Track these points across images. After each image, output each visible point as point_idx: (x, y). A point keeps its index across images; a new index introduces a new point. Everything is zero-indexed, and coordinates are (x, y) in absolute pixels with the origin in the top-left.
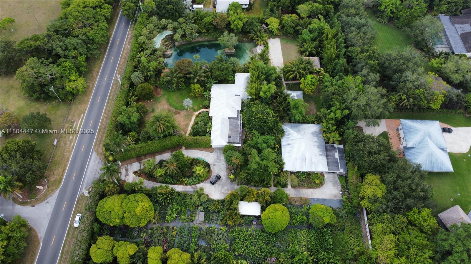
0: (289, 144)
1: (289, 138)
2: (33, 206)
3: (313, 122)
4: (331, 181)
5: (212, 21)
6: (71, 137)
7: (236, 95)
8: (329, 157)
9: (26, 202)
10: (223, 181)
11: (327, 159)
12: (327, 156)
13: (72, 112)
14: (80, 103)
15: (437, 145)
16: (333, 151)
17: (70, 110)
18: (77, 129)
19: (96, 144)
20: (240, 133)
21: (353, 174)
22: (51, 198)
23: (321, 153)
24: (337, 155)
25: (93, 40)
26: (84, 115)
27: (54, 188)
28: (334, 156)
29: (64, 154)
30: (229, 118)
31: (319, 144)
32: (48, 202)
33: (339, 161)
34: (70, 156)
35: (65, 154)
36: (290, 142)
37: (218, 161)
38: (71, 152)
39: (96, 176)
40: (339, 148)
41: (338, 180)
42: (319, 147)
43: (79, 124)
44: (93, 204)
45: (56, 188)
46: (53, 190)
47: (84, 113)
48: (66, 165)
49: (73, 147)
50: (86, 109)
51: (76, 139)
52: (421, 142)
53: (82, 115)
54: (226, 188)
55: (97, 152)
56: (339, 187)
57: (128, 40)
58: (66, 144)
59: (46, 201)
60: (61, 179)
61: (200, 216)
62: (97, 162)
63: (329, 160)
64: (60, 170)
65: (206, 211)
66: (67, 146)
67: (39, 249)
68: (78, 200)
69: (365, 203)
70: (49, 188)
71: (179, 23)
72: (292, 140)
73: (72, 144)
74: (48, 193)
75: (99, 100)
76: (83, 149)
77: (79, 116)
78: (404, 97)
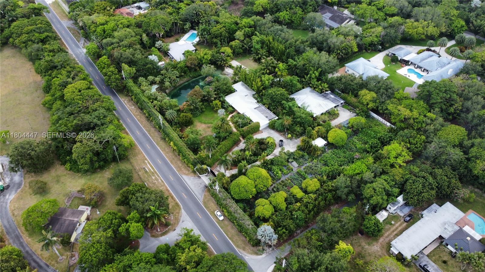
1: (300, 99)
2: (175, 230)
3: (304, 88)
4: (341, 111)
5: (186, 64)
6: (153, 178)
7: (245, 96)
8: (330, 99)
9: (166, 231)
10: (287, 142)
12: (328, 99)
13: (135, 164)
14: (134, 156)
16: (328, 95)
17: (131, 163)
18: (152, 170)
19: (178, 171)
20: (270, 112)
21: (351, 97)
22: (182, 217)
23: (324, 99)
24: (332, 96)
26: (147, 161)
27: (177, 211)
30: (255, 109)
31: (318, 96)
32: (183, 221)
33: (336, 98)
34: (166, 187)
35: (161, 189)
37: (271, 134)
38: (164, 185)
39: (201, 187)
40: (330, 93)
41: (344, 108)
42: (320, 97)
43: (149, 166)
45: (180, 209)
46: (178, 213)
47: (146, 159)
48: (171, 194)
49: (162, 182)
50: (145, 157)
51: (159, 176)
53: (146, 161)
54: (291, 144)
55: (185, 174)
56: (348, 111)
58: (154, 183)
59: (181, 221)
60: (177, 204)
61: (295, 164)
62: (192, 179)
65: (295, 159)
66: (157, 183)
67: (211, 248)
68: (205, 207)
69: (371, 105)
70: (173, 213)
71: (162, 75)
72: (303, 100)
73: (160, 180)
74: (177, 217)
75: (148, 147)
76: (171, 178)
77: (144, 163)
78: (339, 52)
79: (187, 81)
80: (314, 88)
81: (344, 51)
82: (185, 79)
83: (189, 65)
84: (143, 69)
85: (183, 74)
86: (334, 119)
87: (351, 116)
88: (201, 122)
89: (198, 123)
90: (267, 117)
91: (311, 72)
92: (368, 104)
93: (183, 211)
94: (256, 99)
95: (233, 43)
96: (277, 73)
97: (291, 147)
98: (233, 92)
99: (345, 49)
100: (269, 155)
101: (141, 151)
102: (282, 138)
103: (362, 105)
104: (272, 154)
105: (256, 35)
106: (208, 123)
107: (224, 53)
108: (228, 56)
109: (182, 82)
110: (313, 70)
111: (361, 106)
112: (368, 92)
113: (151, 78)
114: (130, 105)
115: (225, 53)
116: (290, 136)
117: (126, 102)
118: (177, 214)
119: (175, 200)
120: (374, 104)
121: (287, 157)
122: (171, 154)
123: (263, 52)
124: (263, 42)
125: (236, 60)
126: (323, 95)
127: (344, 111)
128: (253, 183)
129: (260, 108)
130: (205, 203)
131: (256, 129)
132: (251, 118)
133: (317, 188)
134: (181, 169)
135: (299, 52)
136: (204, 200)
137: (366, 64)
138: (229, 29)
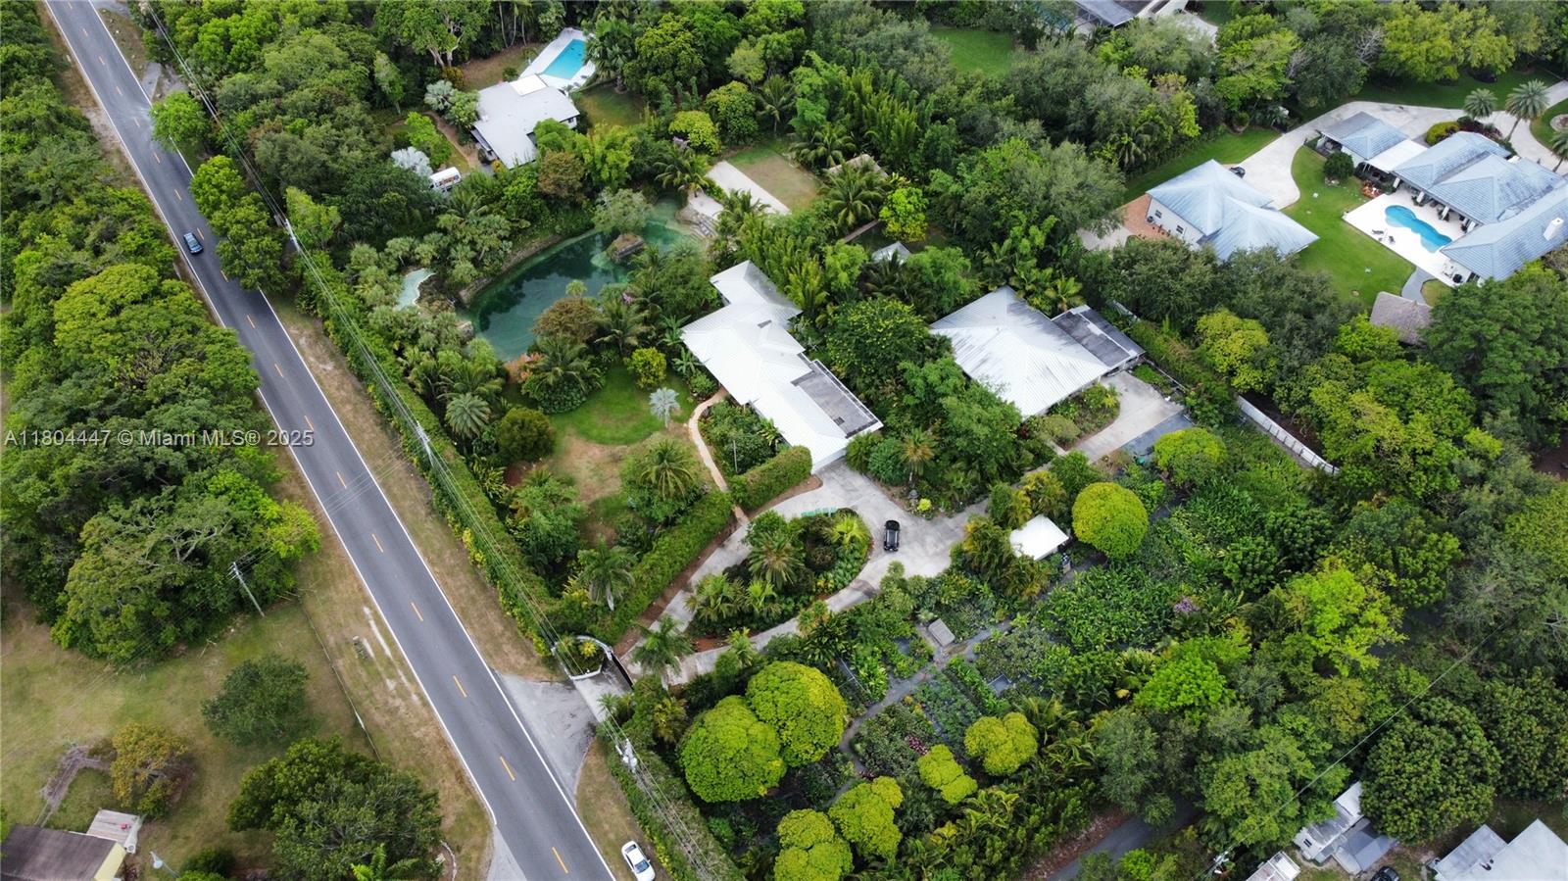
0: (984, 361)
1: (971, 347)
3: (986, 291)
4: (1126, 391)
5: (535, 186)
6: (391, 685)
7: (761, 326)
8: (1085, 342)
10: (910, 529)
11: (1085, 347)
12: (1079, 341)
13: (324, 621)
14: (324, 585)
15: (1252, 203)
16: (1081, 325)
17: (308, 618)
18: (388, 652)
19: (488, 655)
20: (853, 399)
21: (1167, 339)
22: (493, 871)
23: (1063, 342)
24: (1095, 329)
26: (371, 607)
27: (476, 839)
28: (1089, 333)
29: (414, 739)
30: (796, 383)
31: (1041, 326)
33: (1108, 337)
34: (439, 730)
35: (417, 735)
36: (982, 355)
37: (854, 494)
38: (432, 718)
39: (573, 729)
40: (1086, 315)
41: (1138, 380)
43: (378, 635)
46: (480, 848)
47: (367, 601)
48: (452, 762)
49: (425, 704)
50: (361, 589)
51: (411, 679)
52: (1224, 213)
53: (367, 610)
54: (929, 539)
55: (513, 669)
56: (1152, 390)
57: (307, 351)
58: (393, 712)
60: (476, 804)
61: (939, 635)
62: (538, 693)
63: (1091, 348)
64: (447, 784)
66: (403, 710)
68: (586, 820)
69: (1245, 377)
70: (459, 849)
71: (444, 231)
72: (981, 349)
73: (415, 698)
74: (472, 865)
75: (378, 543)
76: (461, 688)
77: (359, 616)
78: (1126, 139)
79: (544, 251)
80: (1027, 294)
81: (1147, 137)
82: (535, 244)
83: (549, 189)
84: (369, 210)
85: (526, 224)
86: (1100, 427)
87: (1163, 413)
88: (586, 435)
89: (573, 439)
90: (839, 421)
91: (1017, 231)
92: (1232, 373)
93: (498, 840)
94: (801, 340)
95: (720, 96)
96: (884, 225)
97: (931, 551)
98: (715, 309)
99: (1149, 131)
100: (844, 586)
101: (350, 565)
102: (895, 513)
103: (1209, 375)
104: (853, 584)
105: (809, 63)
106: (615, 441)
107: (684, 136)
108: (701, 149)
109: (521, 255)
110: (1024, 221)
111: (1204, 379)
112: (1237, 320)
113: (398, 245)
114: (318, 358)
115: (692, 136)
116: (925, 503)
117: (302, 341)
118: (474, 855)
119: (468, 790)
120: (1258, 374)
121: (911, 605)
122: (464, 578)
123: (834, 134)
124: (834, 93)
125: (732, 160)
126: (1058, 324)
127: (1137, 391)
128: (772, 735)
129: (816, 381)
130: (584, 804)
131: (798, 473)
132: (781, 426)
133: (1025, 756)
134: (498, 648)
135: (974, 137)
136: (581, 789)
137: (1231, 194)
138: (706, 37)
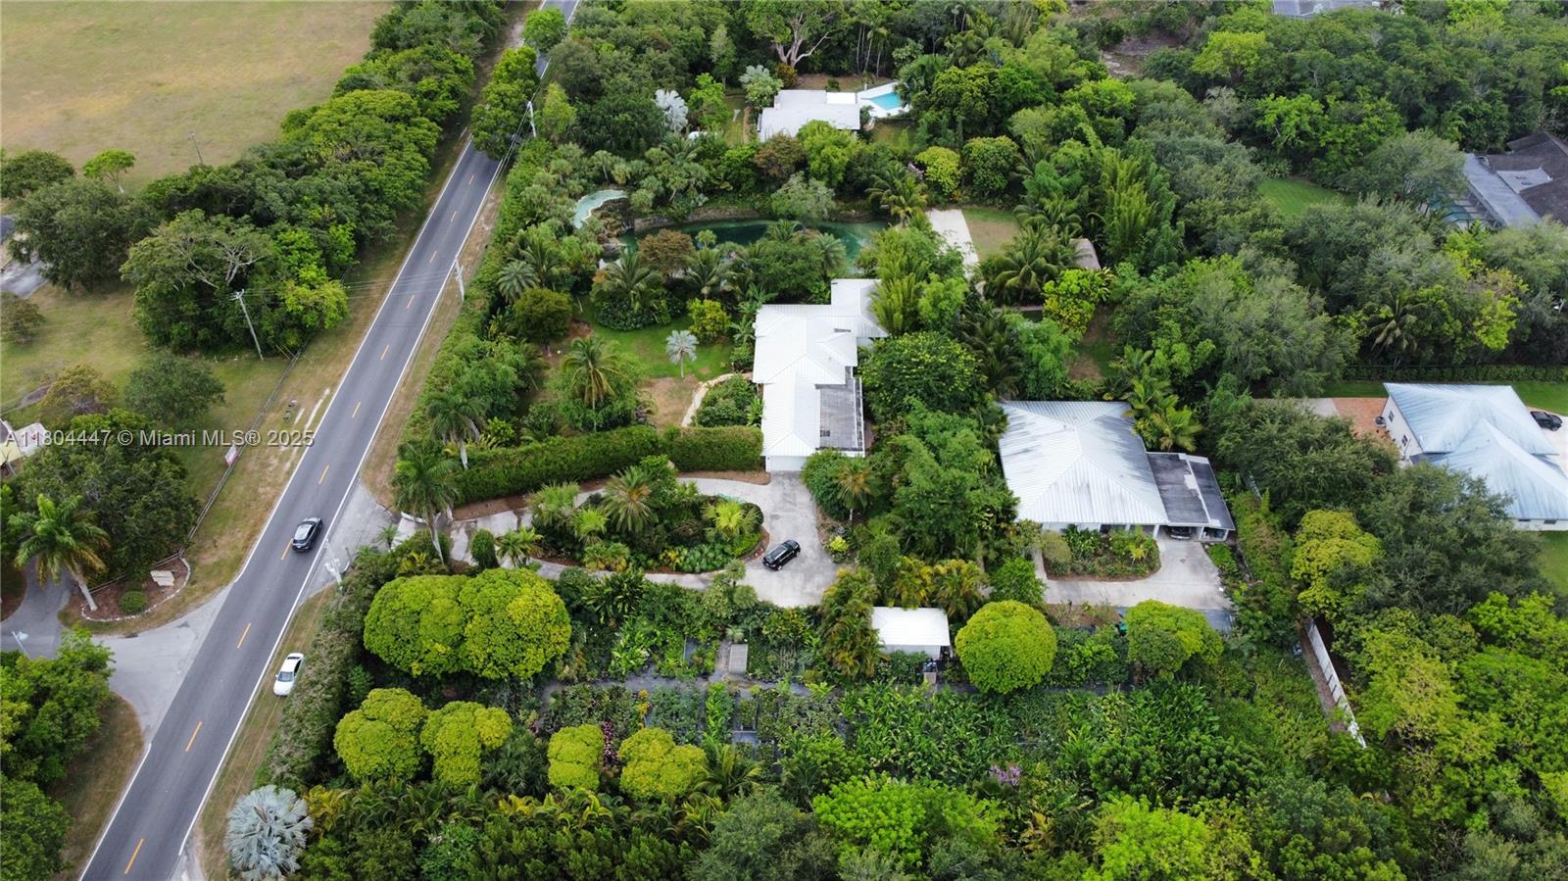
0: (1026, 451)
1: (1026, 433)
2: (133, 635)
3: (1098, 397)
4: (1183, 561)
5: (752, 156)
7: (837, 330)
8: (1164, 487)
9: (107, 624)
10: (810, 561)
11: (1160, 491)
12: (1159, 483)
13: (294, 384)
14: (318, 361)
15: (1521, 444)
16: (1178, 472)
17: (286, 377)
18: (307, 426)
19: (367, 465)
20: (859, 424)
21: (1258, 521)
22: (197, 611)
23: (1137, 474)
24: (1191, 482)
25: (377, 192)
26: (332, 391)
27: (212, 584)
28: (1182, 482)
29: (255, 491)
30: (818, 387)
31: (1124, 449)
32: (185, 625)
33: (1200, 497)
34: (276, 496)
35: (261, 490)
36: (1028, 445)
37: (788, 506)
38: (282, 485)
40: (1195, 466)
41: (1207, 558)
42: (1127, 457)
43: (313, 415)
44: (353, 608)
45: (221, 585)
46: (206, 590)
47: (334, 386)
48: (262, 521)
49: (289, 473)
50: (340, 376)
51: (300, 452)
52: (1467, 437)
53: (327, 390)
54: (819, 579)
55: (372, 486)
56: (1215, 574)
57: (486, 213)
58: (265, 465)
59: (181, 621)
60: (239, 560)
61: (735, 658)
62: (369, 511)
63: (1166, 495)
64: (239, 535)
65: (757, 640)
66: (271, 469)
67: (137, 763)
68: (293, 621)
70: (193, 583)
73: (288, 465)
74: (188, 599)
75: (385, 352)
76: (324, 476)
77: (318, 393)
78: (1385, 311)
80: (1137, 415)
82: (731, 210)
83: (760, 162)
84: (602, 123)
85: (726, 185)
86: (1112, 576)
87: (1205, 602)
90: (825, 433)
94: (862, 357)
95: (981, 144)
96: (1044, 301)
97: (809, 589)
99: (1423, 313)
100: (693, 572)
101: (352, 356)
102: (809, 541)
103: (1278, 577)
104: (705, 576)
107: (921, 166)
109: (713, 214)
111: (1269, 578)
112: (1352, 527)
113: (603, 158)
114: (488, 219)
115: (930, 170)
116: (838, 542)
117: (490, 205)
118: (197, 594)
119: (246, 548)
121: (725, 613)
123: (1060, 206)
125: (967, 211)
126: (1152, 461)
127: (1196, 566)
129: (841, 394)
132: (767, 414)
134: (378, 466)
137: (1494, 421)
